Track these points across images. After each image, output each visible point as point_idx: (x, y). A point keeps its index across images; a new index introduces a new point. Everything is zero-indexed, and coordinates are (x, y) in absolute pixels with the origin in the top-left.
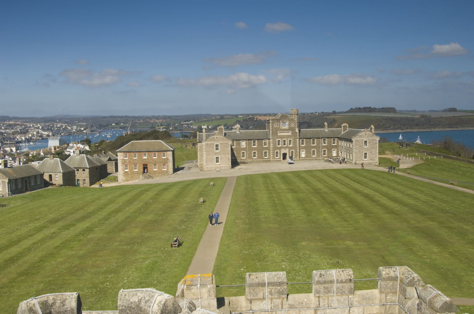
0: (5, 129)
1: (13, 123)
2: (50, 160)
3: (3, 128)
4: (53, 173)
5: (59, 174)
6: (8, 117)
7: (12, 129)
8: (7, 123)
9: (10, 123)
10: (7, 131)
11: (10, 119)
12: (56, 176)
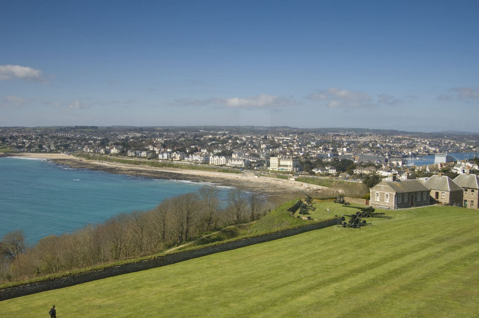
0: (393, 142)
1: (401, 137)
2: (439, 177)
3: (391, 142)
4: (440, 191)
5: (447, 192)
6: (396, 131)
7: (400, 143)
8: (395, 137)
9: (399, 137)
10: (395, 144)
11: (398, 133)
12: (443, 194)
